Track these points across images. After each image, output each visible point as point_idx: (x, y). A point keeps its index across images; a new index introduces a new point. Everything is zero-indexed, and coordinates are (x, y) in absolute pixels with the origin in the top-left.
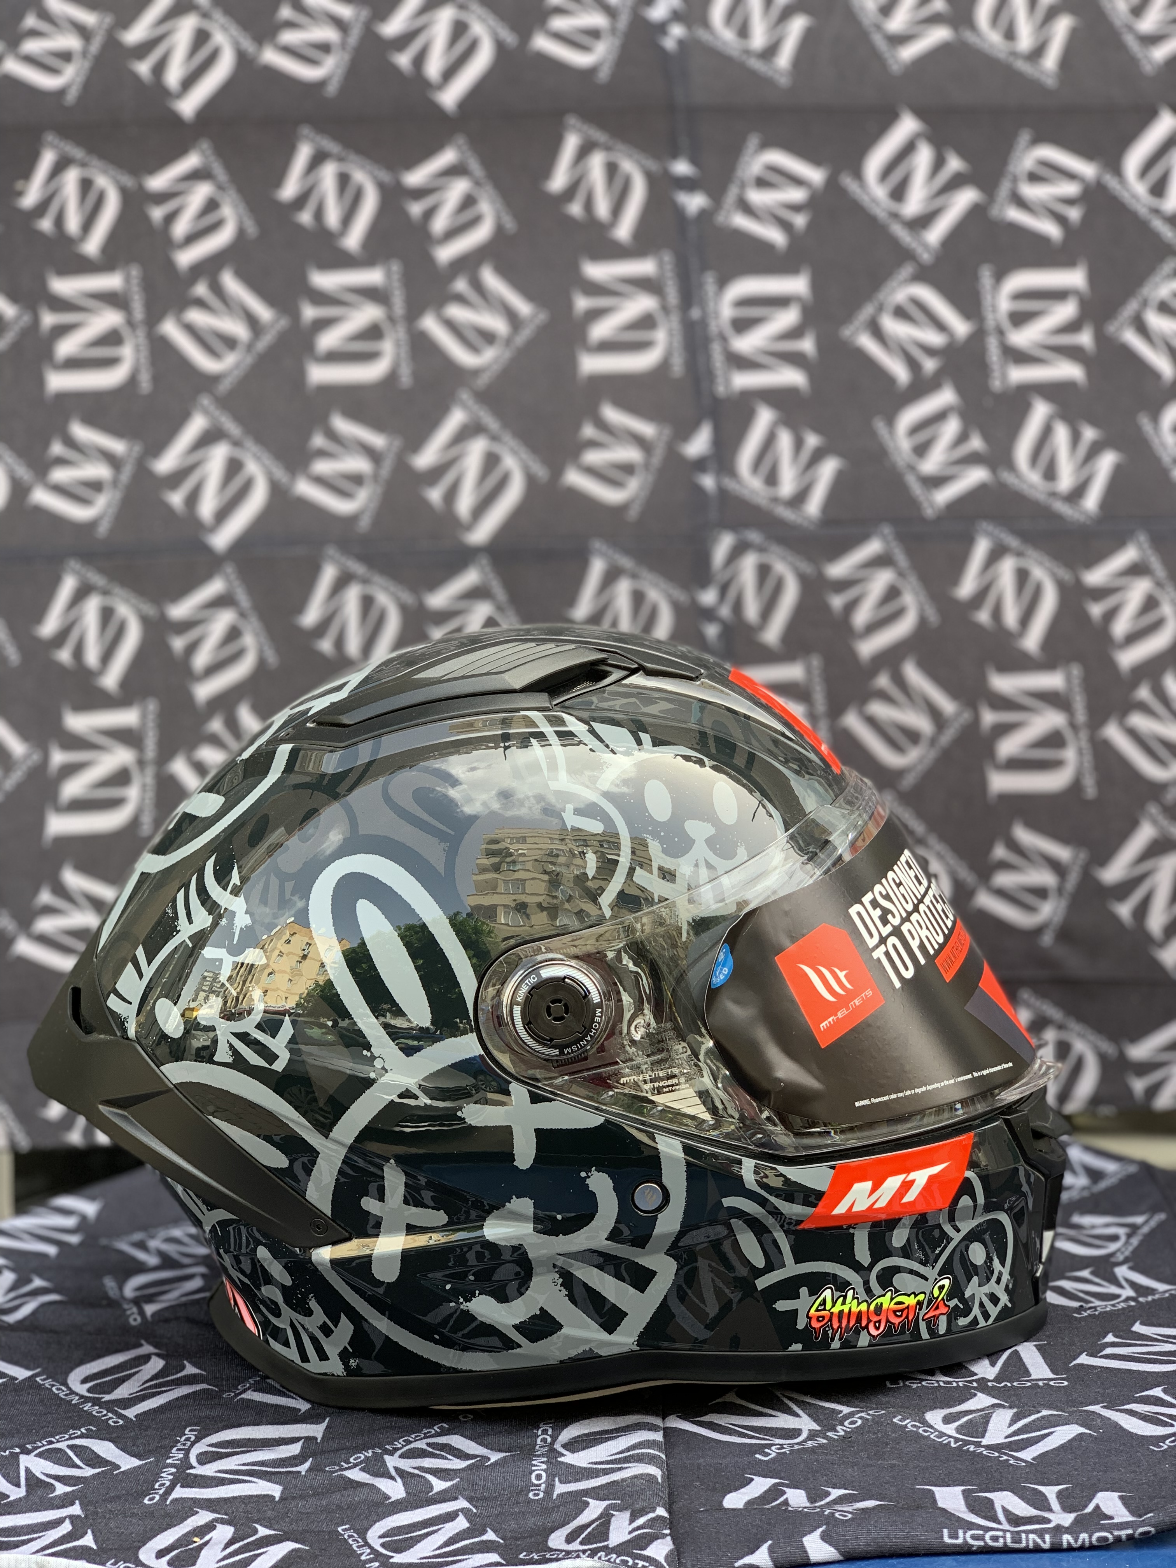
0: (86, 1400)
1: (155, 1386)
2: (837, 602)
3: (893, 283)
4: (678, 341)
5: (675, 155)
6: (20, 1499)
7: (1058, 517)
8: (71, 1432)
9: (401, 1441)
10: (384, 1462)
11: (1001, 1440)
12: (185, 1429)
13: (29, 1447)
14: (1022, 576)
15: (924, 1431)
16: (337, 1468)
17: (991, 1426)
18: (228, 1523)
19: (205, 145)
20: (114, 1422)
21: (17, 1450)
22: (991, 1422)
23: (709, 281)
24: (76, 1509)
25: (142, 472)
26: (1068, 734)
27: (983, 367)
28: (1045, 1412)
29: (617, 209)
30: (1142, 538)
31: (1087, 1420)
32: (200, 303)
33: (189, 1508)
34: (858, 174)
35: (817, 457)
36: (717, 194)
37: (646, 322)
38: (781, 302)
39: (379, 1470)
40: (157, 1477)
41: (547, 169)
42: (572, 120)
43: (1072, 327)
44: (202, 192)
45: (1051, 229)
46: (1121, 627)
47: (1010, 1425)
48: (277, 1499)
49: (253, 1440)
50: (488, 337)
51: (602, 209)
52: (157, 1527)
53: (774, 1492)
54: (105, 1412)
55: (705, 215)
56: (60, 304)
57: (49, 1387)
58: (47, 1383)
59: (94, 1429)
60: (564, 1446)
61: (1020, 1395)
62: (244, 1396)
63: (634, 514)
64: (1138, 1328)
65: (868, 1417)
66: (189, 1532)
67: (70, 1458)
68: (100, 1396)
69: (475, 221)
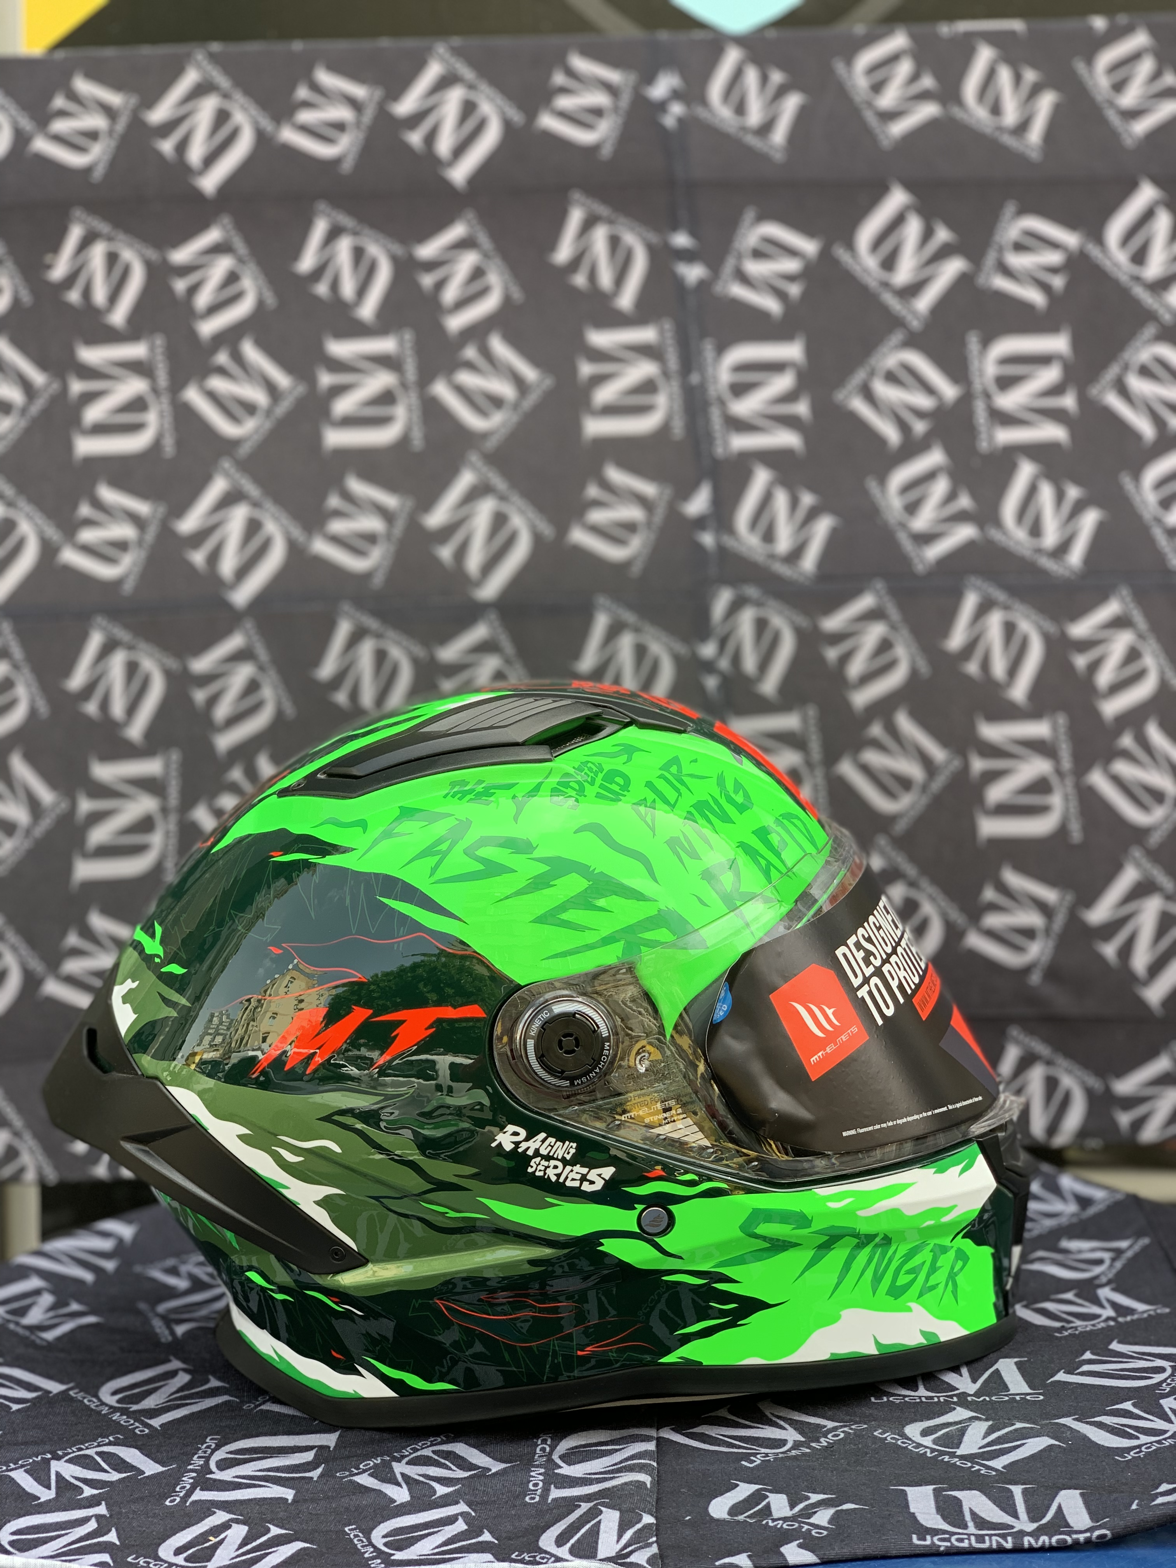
0: (114, 1409)
1: (180, 1398)
2: (832, 654)
3: (884, 349)
4: (678, 405)
5: (675, 227)
6: (50, 1500)
7: (1043, 573)
8: (100, 1440)
9: (408, 1449)
10: (391, 1468)
11: (975, 1450)
12: (206, 1438)
13: (60, 1453)
14: (1009, 629)
15: (902, 1442)
16: (348, 1473)
17: (966, 1438)
18: (244, 1523)
19: (226, 220)
20: (141, 1431)
21: (49, 1456)
22: (967, 1434)
23: (708, 348)
24: (102, 1510)
25: (167, 532)
26: (1054, 781)
27: (970, 430)
28: (1019, 1425)
29: (620, 279)
30: (1125, 591)
31: (1058, 1432)
32: (222, 371)
33: (206, 1509)
34: (850, 245)
35: (812, 515)
36: (715, 265)
37: (648, 387)
38: (776, 367)
39: (385, 1475)
40: (178, 1481)
41: (552, 242)
42: (576, 195)
43: (1056, 390)
44: (223, 265)
45: (1035, 297)
46: (1105, 677)
47: (984, 1437)
48: (290, 1501)
49: (270, 1448)
50: (497, 402)
51: (606, 279)
52: (177, 1526)
53: (756, 1498)
54: (132, 1422)
55: (703, 285)
56: (88, 372)
57: (81, 1399)
58: (80, 1396)
59: (121, 1437)
60: (562, 1457)
61: (997, 1408)
62: (263, 1407)
63: (636, 570)
64: (1115, 1346)
65: (850, 1431)
66: (206, 1531)
67: (99, 1464)
68: (129, 1406)
69: (484, 292)
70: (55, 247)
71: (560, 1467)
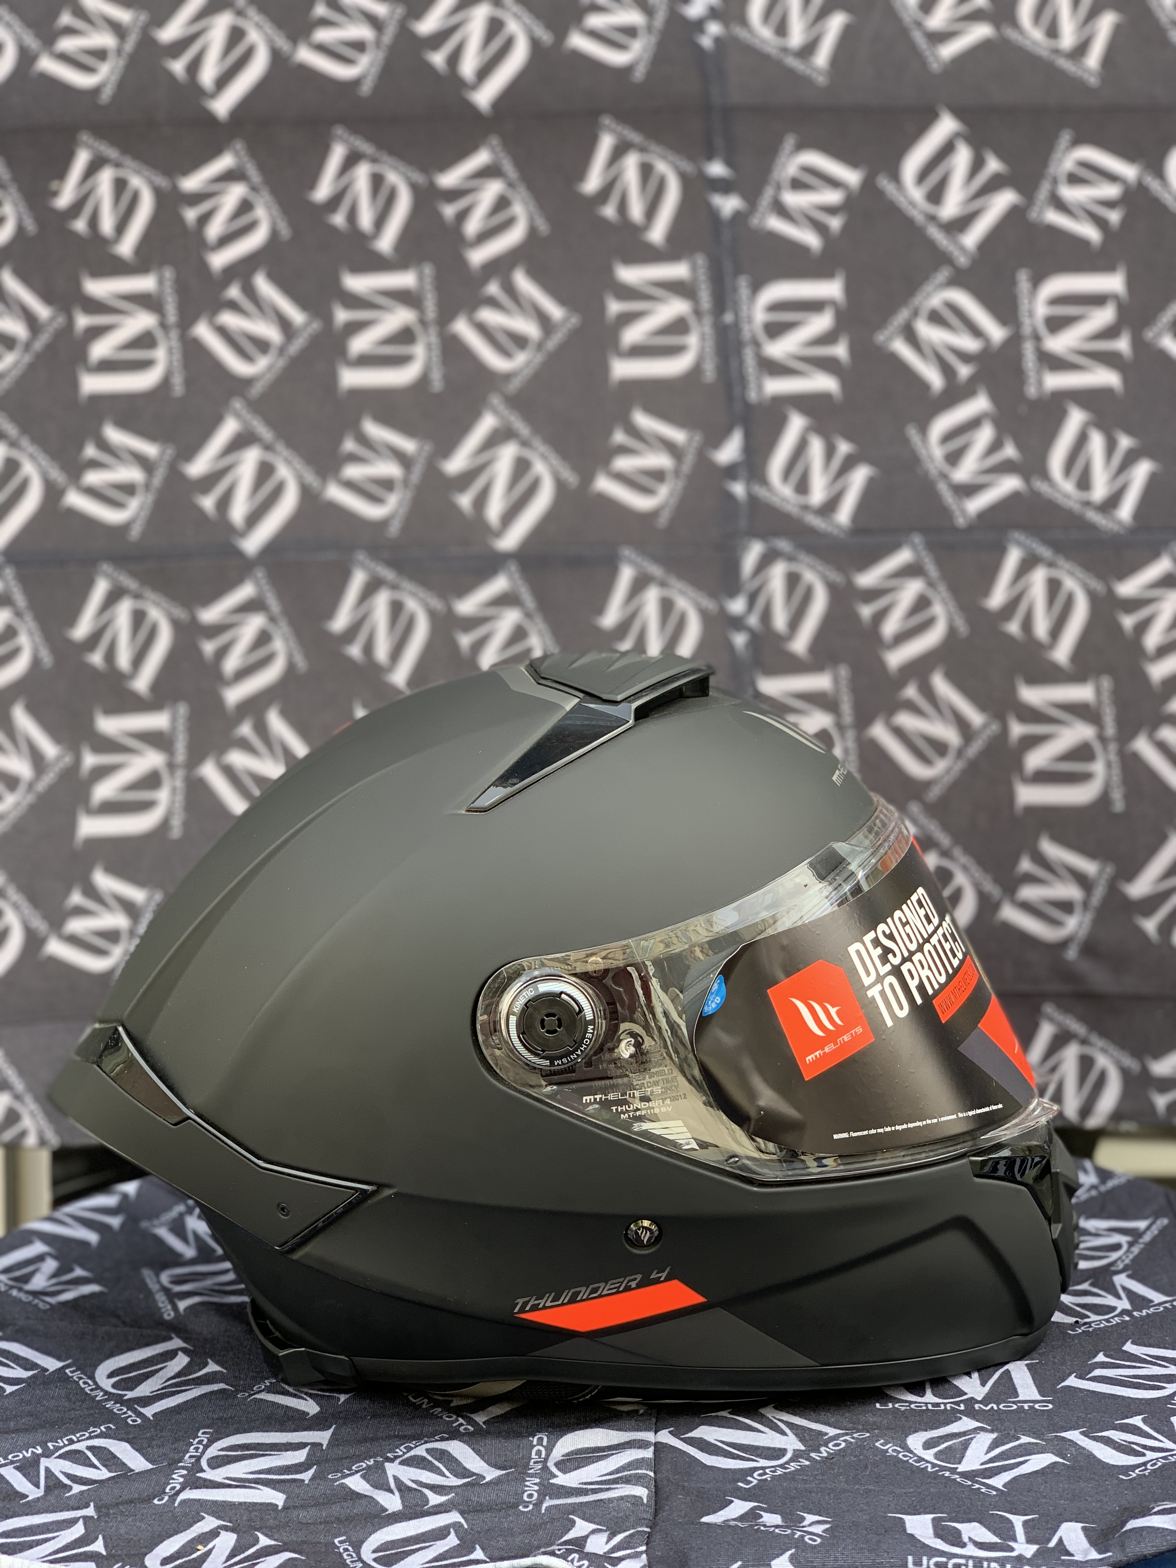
0: (108, 1396)
2: (866, 611)
3: (928, 287)
4: (710, 344)
5: (710, 156)
6: (38, 1499)
8: (92, 1429)
9: (402, 1448)
10: (384, 1471)
11: (976, 1466)
12: (199, 1431)
13: (51, 1447)
14: (1054, 586)
15: (904, 1456)
16: (339, 1475)
17: (969, 1453)
18: (233, 1530)
19: (239, 145)
20: (134, 1421)
21: (39, 1451)
22: (969, 1449)
23: (743, 284)
24: (90, 1511)
25: (175, 476)
26: (1097, 747)
27: (1018, 374)
29: (651, 211)
31: (1062, 1448)
32: (233, 306)
34: (895, 175)
35: (849, 464)
36: (752, 197)
37: (679, 326)
38: (815, 306)
39: (379, 1480)
40: (168, 1478)
41: (581, 171)
42: (607, 121)
43: (1110, 333)
44: (236, 193)
45: (1090, 232)
46: (1153, 639)
47: (988, 1452)
48: (280, 1508)
49: (262, 1444)
50: (520, 341)
51: (636, 211)
52: (165, 1533)
53: (751, 1516)
54: (125, 1410)
55: (739, 218)
56: (94, 306)
57: (77, 1380)
58: (75, 1376)
59: (113, 1427)
60: (557, 1465)
61: (1004, 1419)
62: (257, 1396)
63: (663, 521)
64: (1129, 1347)
65: (852, 1440)
66: (193, 1539)
67: (89, 1458)
68: (123, 1393)
69: (509, 223)
70: (61, 174)
71: (555, 1476)
